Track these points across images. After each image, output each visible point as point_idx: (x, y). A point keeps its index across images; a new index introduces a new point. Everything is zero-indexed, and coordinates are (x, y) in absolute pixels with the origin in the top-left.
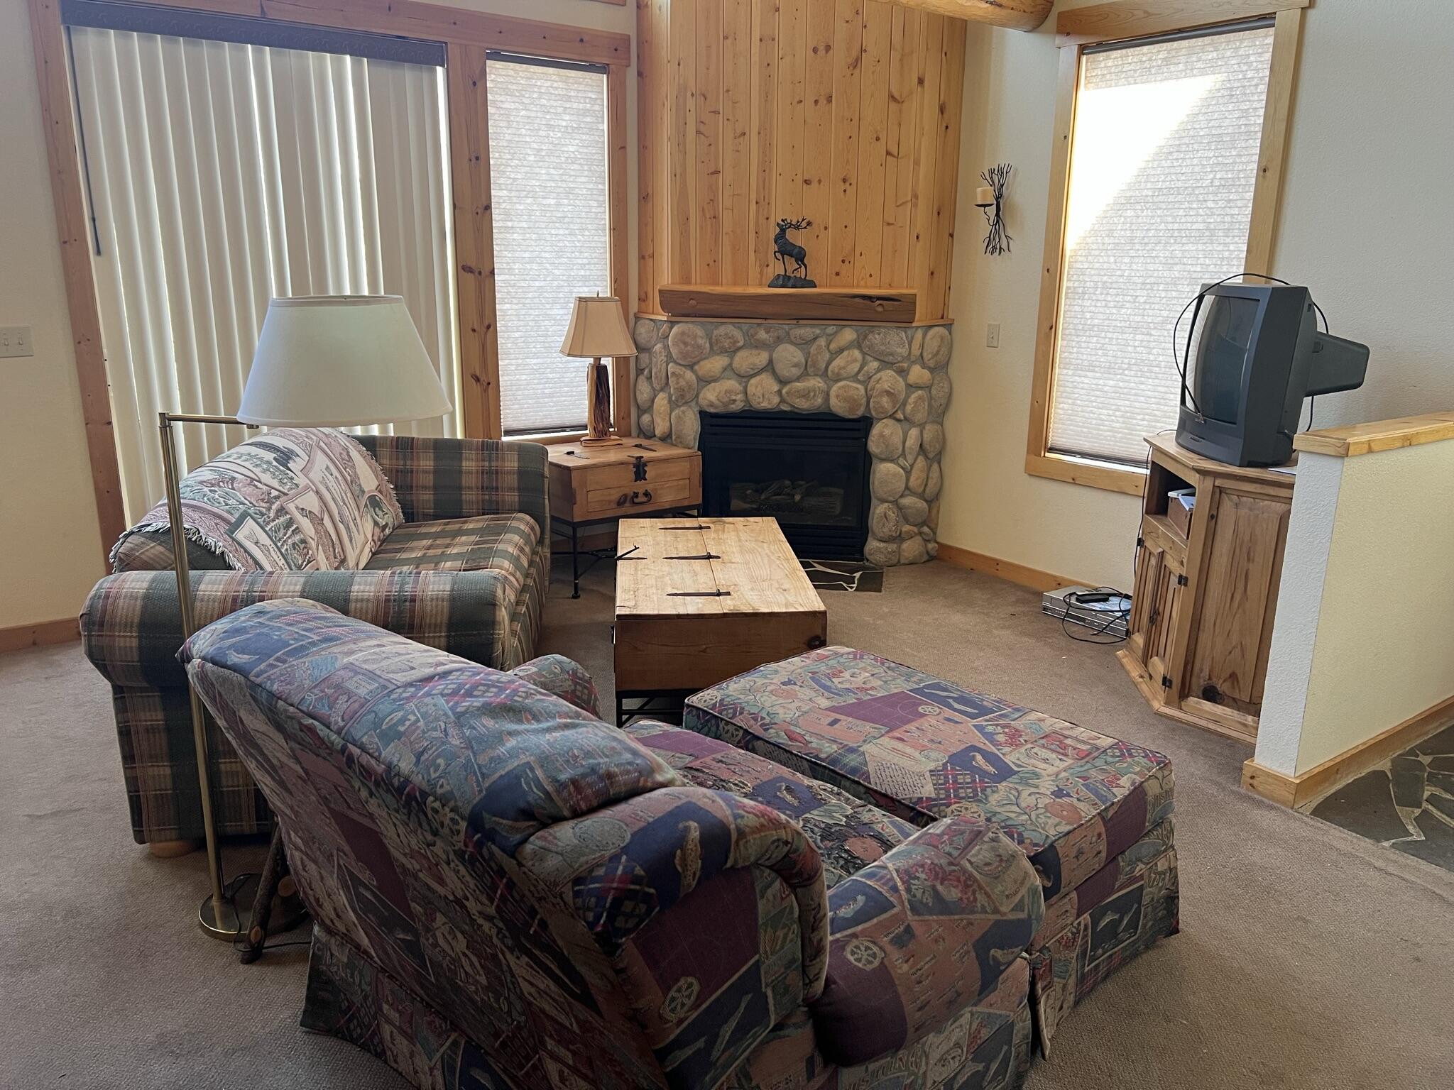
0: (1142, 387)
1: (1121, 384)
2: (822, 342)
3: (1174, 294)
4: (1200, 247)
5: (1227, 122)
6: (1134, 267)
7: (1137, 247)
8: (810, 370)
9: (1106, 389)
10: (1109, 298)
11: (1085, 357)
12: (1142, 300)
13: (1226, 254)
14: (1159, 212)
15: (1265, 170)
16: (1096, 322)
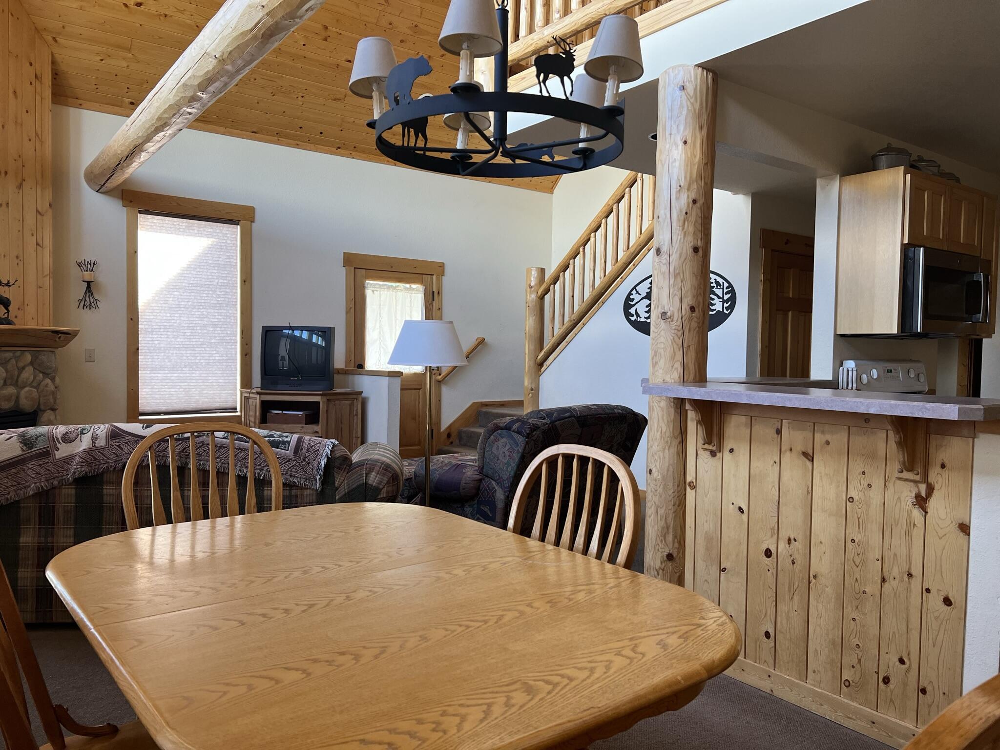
0: (194, 375)
1: (181, 375)
2: (13, 361)
3: (205, 331)
4: (216, 311)
5: (221, 260)
6: (182, 318)
7: (183, 309)
8: (9, 382)
9: (172, 378)
10: (169, 334)
11: (157, 363)
12: (188, 334)
13: (228, 314)
14: (193, 294)
15: (245, 282)
16: (162, 345)
